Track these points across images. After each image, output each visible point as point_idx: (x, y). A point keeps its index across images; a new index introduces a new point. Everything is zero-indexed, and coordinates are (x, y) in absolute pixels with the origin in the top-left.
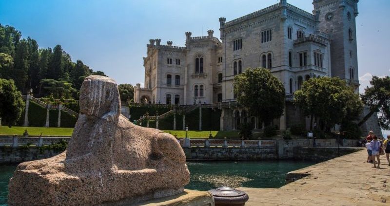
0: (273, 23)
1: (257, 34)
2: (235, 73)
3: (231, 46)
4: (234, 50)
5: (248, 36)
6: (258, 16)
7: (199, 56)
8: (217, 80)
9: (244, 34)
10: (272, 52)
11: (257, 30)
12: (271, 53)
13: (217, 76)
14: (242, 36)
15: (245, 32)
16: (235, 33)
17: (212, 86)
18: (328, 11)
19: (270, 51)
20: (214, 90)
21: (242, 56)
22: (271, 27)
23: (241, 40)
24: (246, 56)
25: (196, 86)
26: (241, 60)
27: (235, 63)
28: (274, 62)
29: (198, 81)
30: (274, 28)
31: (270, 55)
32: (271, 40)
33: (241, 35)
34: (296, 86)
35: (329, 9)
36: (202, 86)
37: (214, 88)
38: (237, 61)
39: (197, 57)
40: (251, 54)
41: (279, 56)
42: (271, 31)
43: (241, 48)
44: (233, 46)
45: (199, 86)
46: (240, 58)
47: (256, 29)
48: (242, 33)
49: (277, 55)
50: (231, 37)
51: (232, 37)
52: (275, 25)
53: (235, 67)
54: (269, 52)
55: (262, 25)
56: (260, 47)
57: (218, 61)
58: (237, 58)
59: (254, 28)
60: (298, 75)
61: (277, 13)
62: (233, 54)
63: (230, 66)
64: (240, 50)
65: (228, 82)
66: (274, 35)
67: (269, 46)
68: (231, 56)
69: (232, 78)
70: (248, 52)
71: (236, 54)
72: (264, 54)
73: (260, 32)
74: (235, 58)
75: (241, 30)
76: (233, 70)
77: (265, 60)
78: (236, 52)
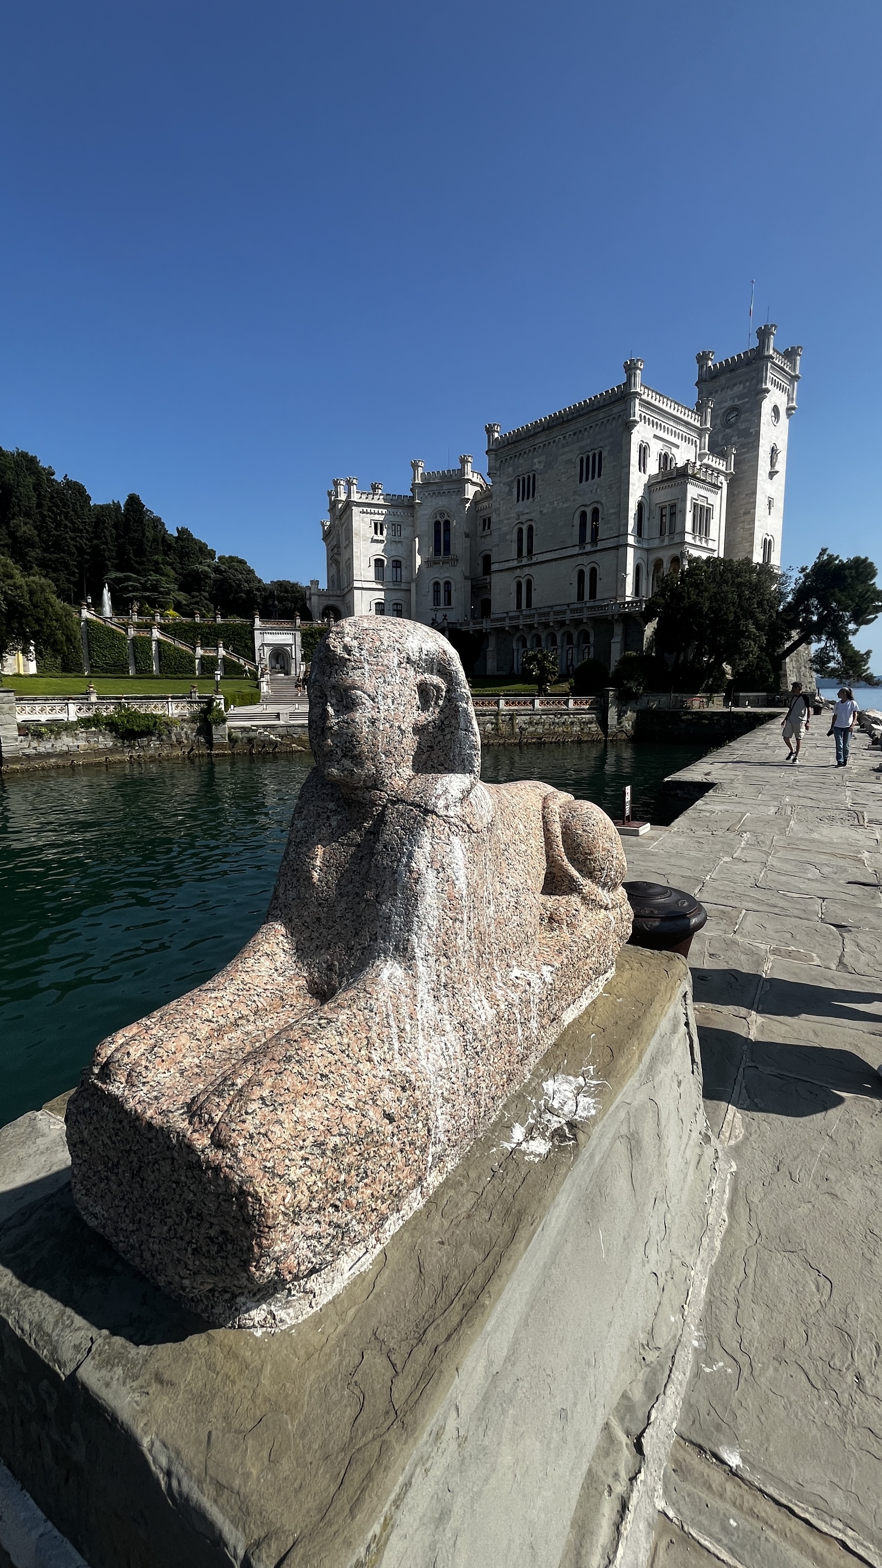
0: (607, 434)
1: (569, 462)
3: (510, 491)
4: (518, 501)
5: (548, 466)
6: (574, 418)
7: (442, 514)
8: (480, 569)
9: (540, 462)
10: (601, 504)
11: (568, 453)
12: (598, 506)
13: (480, 562)
14: (535, 468)
15: (543, 458)
16: (522, 460)
17: (469, 583)
18: (729, 403)
19: (597, 502)
20: (473, 592)
21: (535, 515)
22: (600, 445)
23: (534, 476)
24: (544, 515)
25: (437, 584)
26: (533, 524)
27: (520, 531)
28: (605, 527)
29: (442, 574)
30: (607, 448)
31: (596, 512)
32: (599, 476)
33: (533, 464)
34: (647, 580)
35: (733, 399)
36: (448, 583)
37: (473, 587)
38: (525, 528)
39: (438, 518)
40: (554, 510)
41: (615, 513)
42: (600, 454)
43: (533, 496)
44: (515, 491)
45: (442, 583)
46: (531, 520)
47: (566, 449)
48: (536, 460)
49: (612, 511)
50: (511, 469)
51: (514, 470)
52: (611, 440)
53: (520, 539)
54: (595, 505)
55: (581, 440)
56: (575, 493)
57: (481, 528)
58: (523, 518)
59: (563, 447)
60: (654, 556)
61: (616, 409)
62: (516, 510)
63: (508, 537)
64: (531, 499)
65: (504, 573)
66: (608, 463)
67: (594, 491)
68: (512, 515)
69: (515, 563)
70: (548, 505)
71: (521, 509)
72: (583, 508)
73: (577, 457)
74: (519, 519)
75: (534, 453)
76: (514, 544)
77: (583, 524)
78: (523, 505)
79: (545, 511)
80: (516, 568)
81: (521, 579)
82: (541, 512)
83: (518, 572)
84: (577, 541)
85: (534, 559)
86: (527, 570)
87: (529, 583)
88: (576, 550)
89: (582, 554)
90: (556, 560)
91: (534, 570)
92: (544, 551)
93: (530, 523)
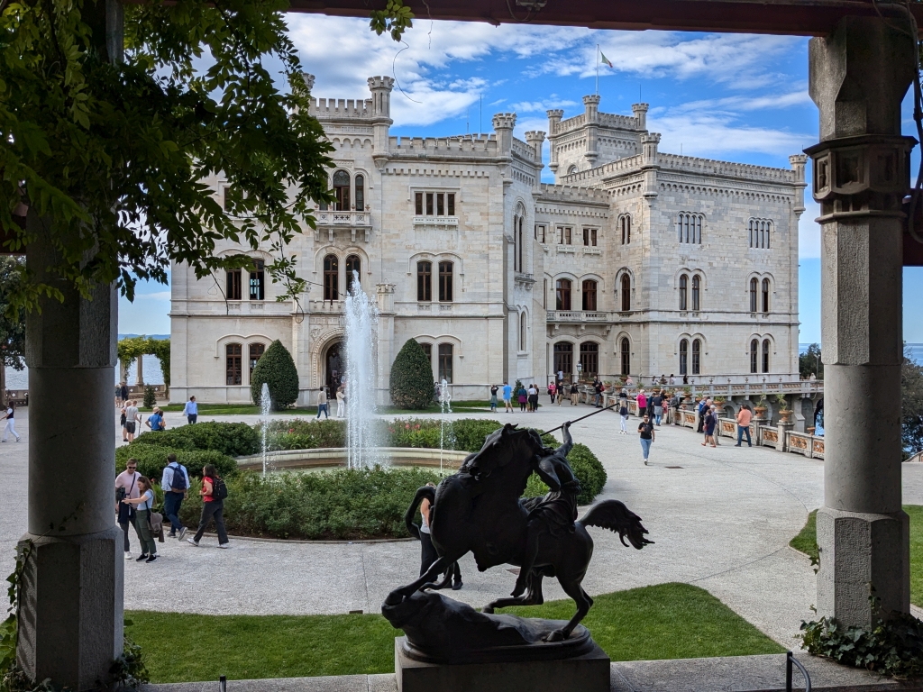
0: (775, 209)
1: (740, 220)
2: (683, 307)
3: (672, 225)
4: (680, 241)
5: (718, 215)
6: (748, 179)
7: (518, 208)
9: (708, 207)
11: (742, 210)
12: (770, 278)
14: (704, 210)
15: (711, 203)
16: (686, 195)
21: (704, 265)
22: (770, 217)
23: (700, 219)
24: (714, 268)
26: (701, 274)
27: (682, 278)
28: (777, 301)
31: (764, 282)
32: (770, 247)
33: (700, 206)
38: (690, 277)
40: (725, 268)
41: (785, 290)
42: (770, 225)
43: (700, 242)
44: (677, 226)
46: (700, 270)
47: (737, 206)
48: (703, 202)
49: (782, 287)
50: (672, 199)
51: (676, 201)
52: (779, 217)
53: (683, 288)
54: (766, 276)
55: (753, 204)
56: (746, 256)
58: (690, 265)
59: (733, 201)
61: (784, 191)
62: (681, 252)
63: (671, 282)
64: (697, 245)
65: (664, 326)
66: (776, 238)
67: (765, 261)
68: (675, 256)
69: (676, 317)
70: (718, 259)
71: (686, 253)
72: (756, 275)
73: (747, 219)
74: (683, 264)
75: (703, 193)
76: (677, 293)
77: (754, 291)
78: (688, 249)
79: (715, 265)
80: (682, 323)
81: (688, 337)
82: (711, 264)
83: (684, 329)
84: (748, 309)
85: (703, 317)
86: (694, 330)
87: (697, 344)
88: (748, 319)
89: (757, 324)
90: (730, 323)
91: (704, 330)
92: (716, 310)
93: (697, 272)
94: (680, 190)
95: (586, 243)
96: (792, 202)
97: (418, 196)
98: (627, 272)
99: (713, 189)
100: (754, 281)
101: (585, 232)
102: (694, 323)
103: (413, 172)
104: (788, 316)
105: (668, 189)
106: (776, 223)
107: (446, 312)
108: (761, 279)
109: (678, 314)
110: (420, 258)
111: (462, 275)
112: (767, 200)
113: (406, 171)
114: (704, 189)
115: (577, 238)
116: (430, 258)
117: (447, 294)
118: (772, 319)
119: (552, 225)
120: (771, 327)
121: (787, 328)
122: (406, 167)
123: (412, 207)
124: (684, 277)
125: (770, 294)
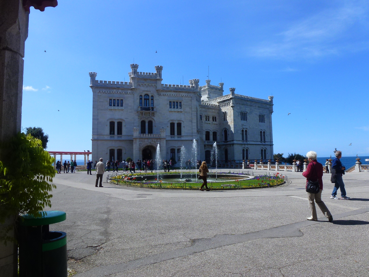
0: (266, 111)
1: (256, 114)
2: (243, 139)
3: (238, 115)
4: (241, 120)
5: (251, 113)
6: (258, 102)
9: (248, 110)
12: (265, 131)
14: (247, 111)
15: (249, 109)
16: (242, 106)
21: (247, 127)
22: (264, 114)
23: (246, 113)
28: (267, 138)
40: (253, 128)
42: (264, 116)
43: (246, 120)
44: (240, 115)
46: (247, 129)
47: (256, 110)
48: (247, 109)
49: (268, 134)
50: (239, 107)
53: (243, 134)
55: (260, 110)
58: (244, 127)
63: (239, 132)
65: (238, 145)
66: (266, 120)
67: (263, 126)
68: (240, 124)
69: (241, 142)
70: (251, 125)
72: (261, 130)
73: (258, 114)
74: (242, 126)
75: (247, 106)
76: (241, 136)
77: (261, 135)
78: (244, 122)
79: (251, 127)
80: (243, 144)
81: (244, 149)
82: (250, 127)
83: (243, 146)
84: (260, 140)
85: (248, 143)
86: (246, 146)
87: (247, 150)
88: (260, 143)
89: (262, 145)
90: (255, 144)
91: (249, 146)
92: (252, 140)
93: (246, 129)
94: (241, 105)
95: (213, 121)
96: (270, 110)
97: (170, 102)
98: (226, 129)
99: (249, 105)
100: (261, 132)
101: (213, 117)
102: (246, 144)
103: (169, 95)
104: (270, 142)
105: (237, 104)
106: (266, 115)
107: (179, 139)
108: (263, 132)
109: (242, 141)
110: (171, 122)
111: (184, 127)
112: (263, 109)
113: (167, 95)
114: (247, 105)
115: (211, 119)
116: (174, 122)
117: (179, 133)
118: (266, 143)
119: (203, 115)
120: (266, 146)
121: (270, 146)
122: (167, 93)
123: (168, 106)
124: (243, 131)
125: (266, 136)
